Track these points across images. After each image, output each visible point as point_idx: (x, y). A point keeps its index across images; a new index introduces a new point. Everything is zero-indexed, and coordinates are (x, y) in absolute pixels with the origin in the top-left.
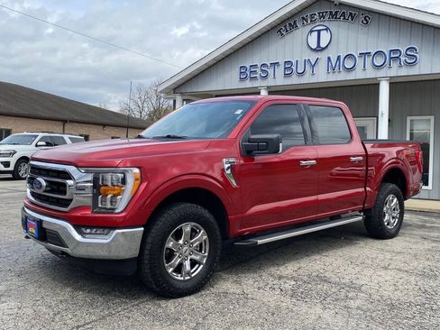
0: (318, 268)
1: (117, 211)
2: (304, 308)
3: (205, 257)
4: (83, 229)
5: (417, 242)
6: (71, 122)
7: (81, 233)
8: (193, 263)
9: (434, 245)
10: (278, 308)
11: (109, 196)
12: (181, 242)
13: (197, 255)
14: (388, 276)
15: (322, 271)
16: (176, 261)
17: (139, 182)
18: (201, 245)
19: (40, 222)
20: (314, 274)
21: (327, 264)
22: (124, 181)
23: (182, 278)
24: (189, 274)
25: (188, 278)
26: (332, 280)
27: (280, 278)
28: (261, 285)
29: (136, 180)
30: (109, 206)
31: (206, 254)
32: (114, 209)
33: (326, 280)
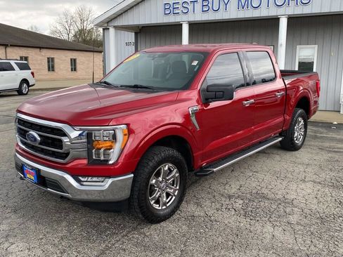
0: (254, 185)
1: (110, 162)
2: (258, 227)
3: (176, 190)
4: (80, 178)
5: (318, 153)
6: (11, 46)
7: (79, 181)
8: (168, 195)
9: (330, 155)
10: (238, 229)
11: (102, 150)
12: (160, 179)
13: (171, 188)
14: (308, 188)
15: (259, 188)
16: (156, 195)
17: (127, 136)
18: (173, 181)
19: (38, 171)
20: (254, 191)
21: (260, 180)
22: (114, 137)
23: (160, 208)
24: (165, 204)
25: (165, 207)
26: (269, 196)
27: (230, 197)
28: (218, 206)
29: (125, 135)
30: (102, 158)
31: (178, 188)
32: (108, 161)
33: (264, 197)
